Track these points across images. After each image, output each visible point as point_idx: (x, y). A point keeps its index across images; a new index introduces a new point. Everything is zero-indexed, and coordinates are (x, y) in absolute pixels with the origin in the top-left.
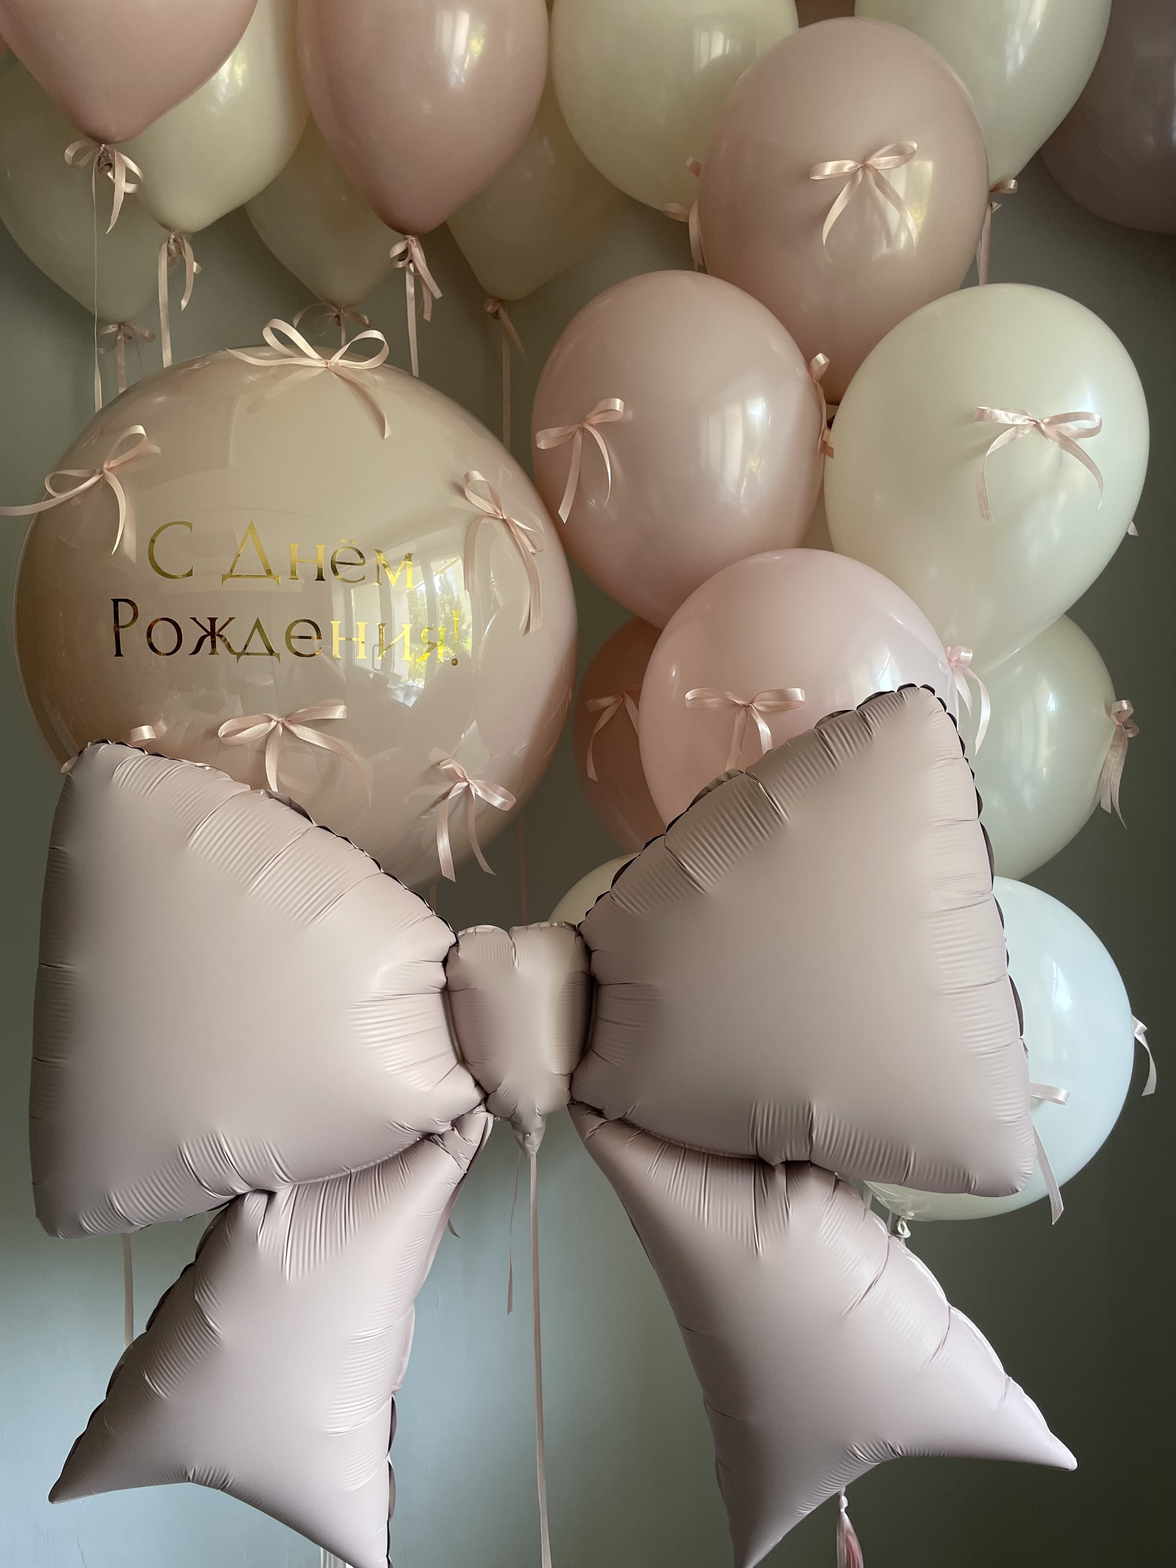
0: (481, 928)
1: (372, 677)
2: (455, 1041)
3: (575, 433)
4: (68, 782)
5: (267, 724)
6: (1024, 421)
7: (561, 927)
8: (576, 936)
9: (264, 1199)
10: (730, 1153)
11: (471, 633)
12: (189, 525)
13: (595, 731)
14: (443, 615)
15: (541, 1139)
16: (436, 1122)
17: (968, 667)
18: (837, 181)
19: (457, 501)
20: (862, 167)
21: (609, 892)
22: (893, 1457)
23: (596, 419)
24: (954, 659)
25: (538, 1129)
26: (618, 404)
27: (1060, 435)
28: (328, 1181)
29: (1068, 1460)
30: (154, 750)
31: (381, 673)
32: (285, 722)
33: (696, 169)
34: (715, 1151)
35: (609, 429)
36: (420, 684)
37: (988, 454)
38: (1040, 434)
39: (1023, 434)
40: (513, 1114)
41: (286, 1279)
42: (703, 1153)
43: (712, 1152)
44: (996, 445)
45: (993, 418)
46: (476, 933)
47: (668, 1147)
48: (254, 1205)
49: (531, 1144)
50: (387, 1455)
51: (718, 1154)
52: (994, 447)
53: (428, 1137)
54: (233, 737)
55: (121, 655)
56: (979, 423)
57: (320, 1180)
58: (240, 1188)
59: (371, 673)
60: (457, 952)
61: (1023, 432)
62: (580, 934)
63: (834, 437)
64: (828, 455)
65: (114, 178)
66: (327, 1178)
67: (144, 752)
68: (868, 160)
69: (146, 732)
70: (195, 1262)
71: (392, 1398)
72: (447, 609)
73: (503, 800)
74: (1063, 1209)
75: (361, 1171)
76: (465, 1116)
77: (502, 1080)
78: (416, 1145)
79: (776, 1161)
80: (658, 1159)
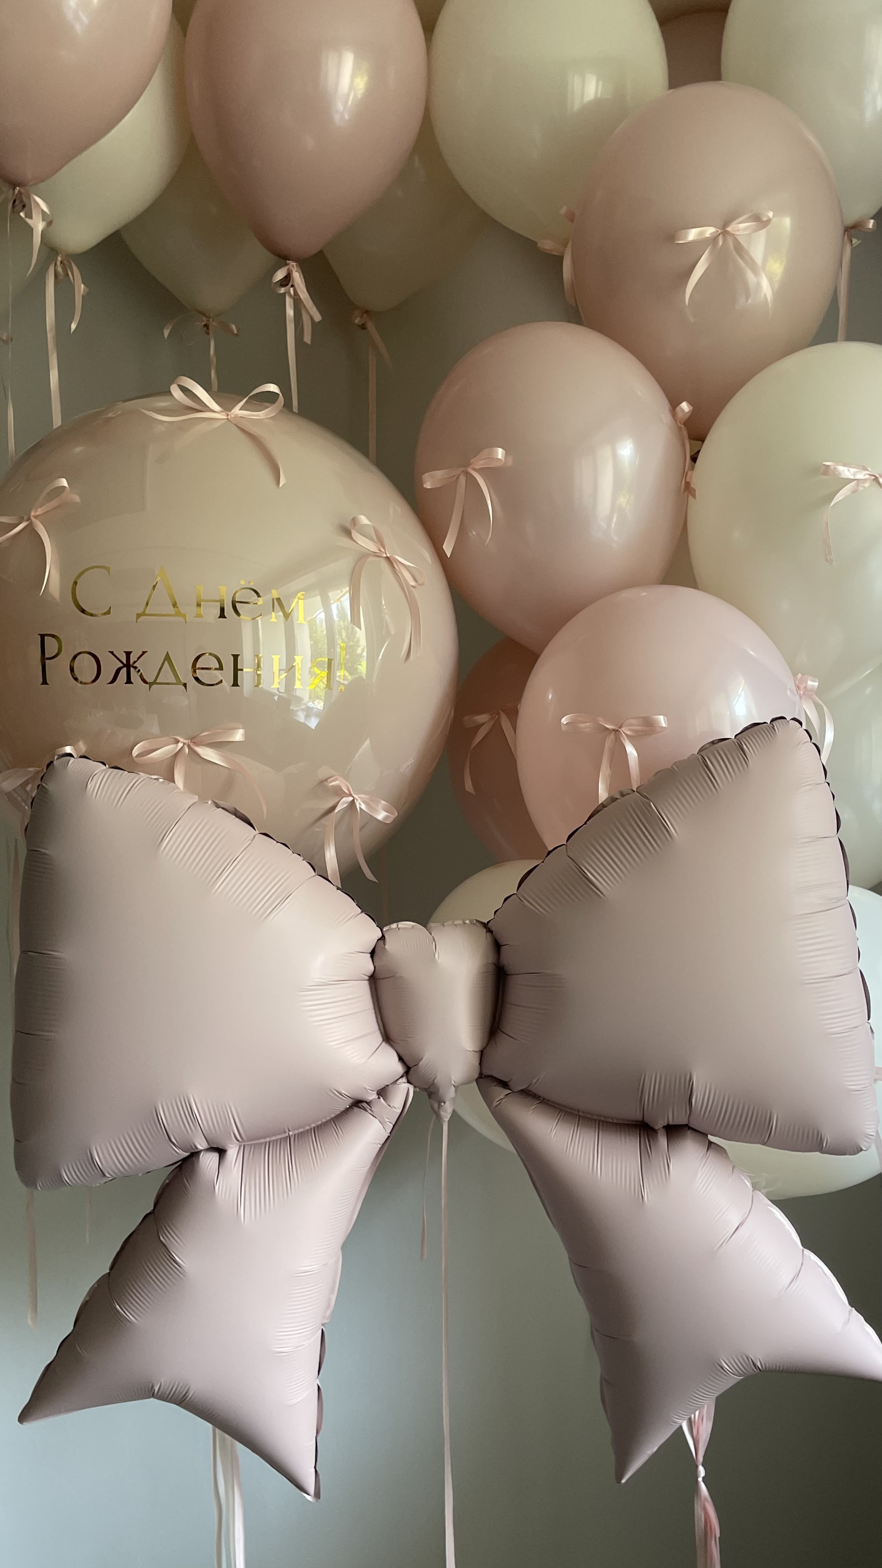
0: (403, 925)
1: (277, 700)
2: (380, 1020)
3: (459, 476)
5: (175, 745)
6: (865, 475)
7: (471, 924)
8: (486, 932)
9: (216, 1155)
10: (617, 1119)
11: (366, 656)
12: (107, 568)
15: (452, 1108)
16: (367, 1090)
17: (815, 694)
18: (699, 245)
19: (343, 541)
20: (722, 233)
21: (515, 894)
22: (755, 1371)
23: (479, 464)
24: (802, 687)
25: (451, 1098)
26: (500, 453)
28: (271, 1141)
31: (285, 695)
32: (190, 743)
33: (571, 217)
34: (604, 1114)
35: (492, 473)
37: (832, 504)
40: (431, 1085)
41: (241, 1222)
42: (595, 1119)
43: (601, 1116)
44: (838, 497)
45: (837, 473)
46: (398, 928)
47: (563, 1111)
48: (209, 1161)
49: (445, 1112)
50: (317, 1378)
51: (606, 1117)
52: (837, 499)
53: (356, 1105)
54: (145, 756)
55: (48, 684)
56: (825, 478)
57: (263, 1140)
58: (201, 1145)
59: (275, 696)
60: (384, 944)
61: (863, 485)
62: (490, 931)
63: (696, 477)
64: (691, 495)
66: (268, 1139)
67: (106, 765)
68: (728, 227)
70: (154, 1210)
71: (322, 1329)
72: (344, 634)
73: (386, 813)
75: (298, 1134)
76: (390, 1086)
77: (424, 1056)
78: (347, 1111)
79: (659, 1124)
80: (557, 1124)
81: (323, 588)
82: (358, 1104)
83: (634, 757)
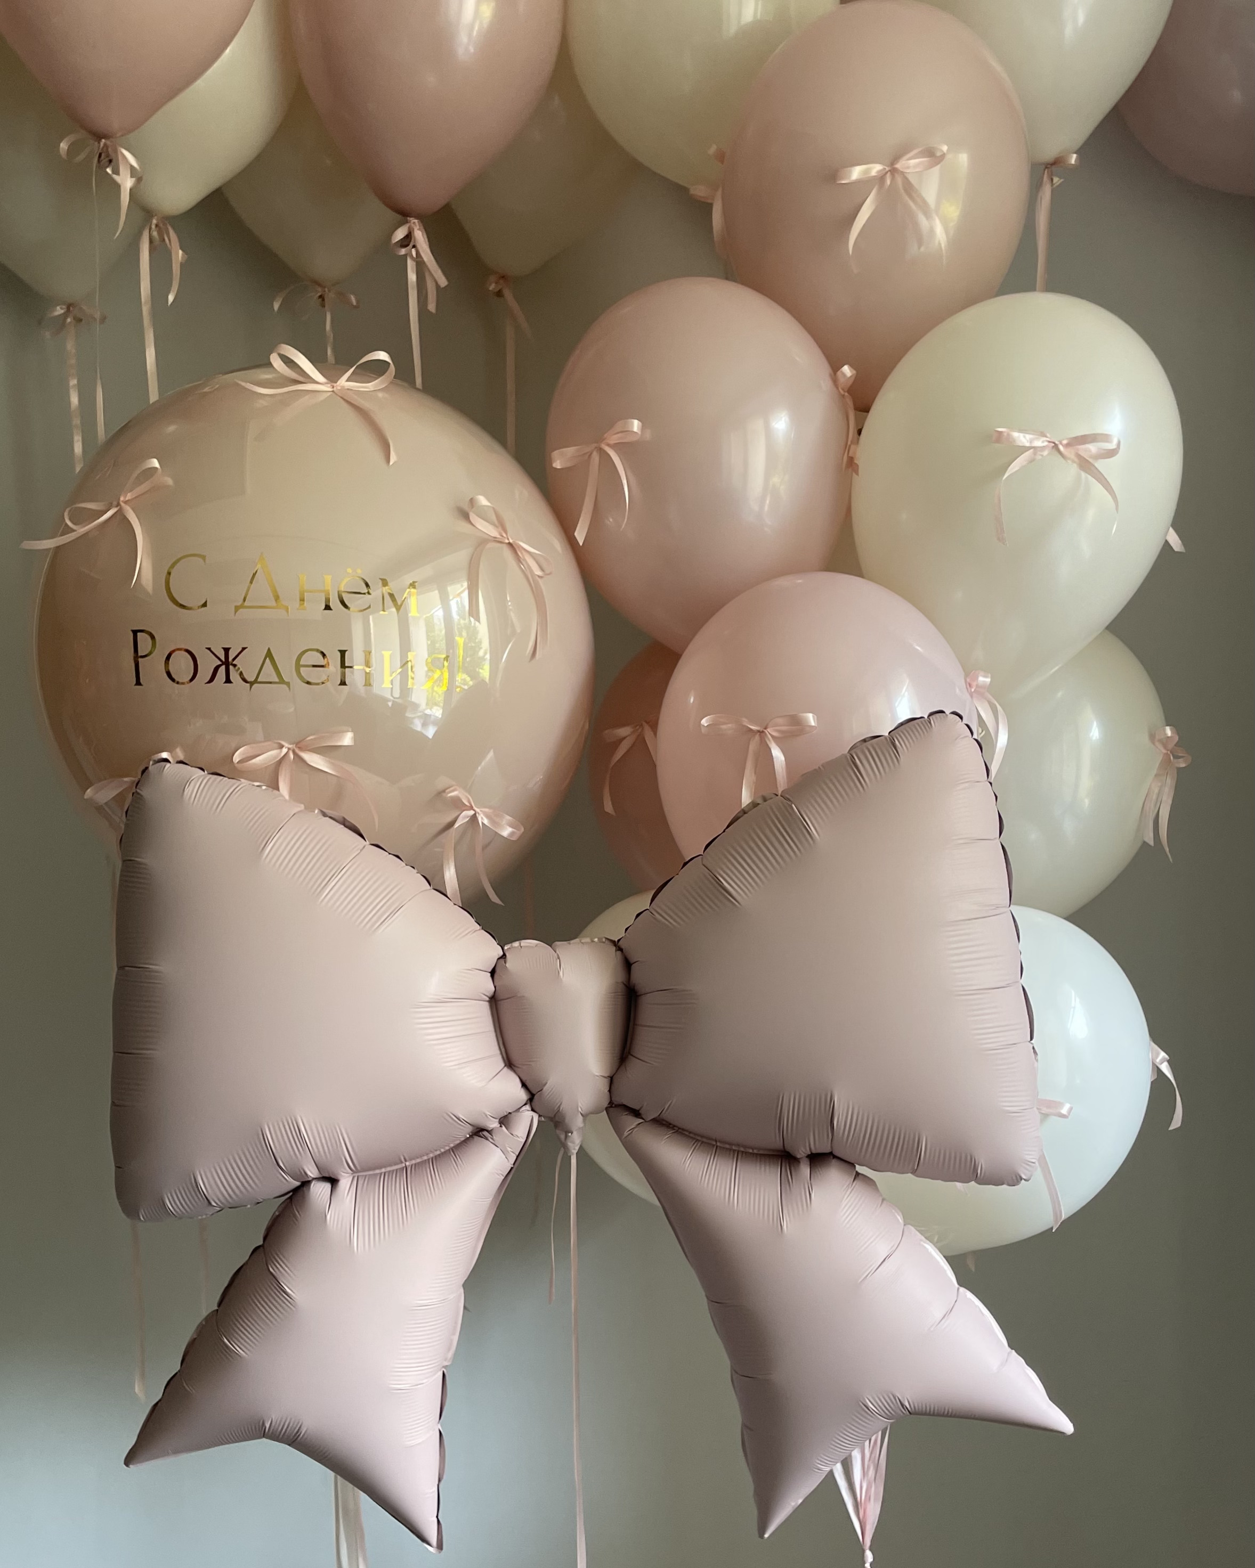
0: (525, 943)
1: (391, 706)
2: (502, 1044)
3: (591, 453)
5: (279, 750)
6: (1042, 442)
7: (600, 942)
8: (616, 950)
9: (328, 1185)
10: (760, 1149)
12: (204, 557)
13: (612, 763)
16: (487, 1118)
17: (988, 692)
18: (865, 185)
19: (461, 527)
20: (890, 171)
21: (647, 910)
23: (614, 440)
24: (972, 685)
25: (580, 1128)
26: (636, 425)
27: (1078, 456)
28: (385, 1173)
29: (1064, 1424)
31: (399, 701)
32: (295, 748)
33: (720, 157)
34: (745, 1146)
35: (627, 449)
36: (439, 712)
37: (1005, 477)
38: (1058, 455)
40: (557, 1114)
41: (354, 1253)
42: (734, 1149)
43: (742, 1148)
44: (1012, 469)
45: (1011, 440)
47: (701, 1144)
48: (321, 1190)
49: (572, 1143)
50: (438, 1423)
51: (746, 1149)
54: (247, 762)
55: (141, 685)
56: (999, 445)
57: (378, 1171)
58: (310, 1172)
60: (505, 962)
61: (1041, 454)
62: (619, 949)
63: (862, 450)
64: (854, 472)
66: (384, 1170)
67: (204, 772)
68: (896, 163)
70: (263, 1243)
71: (443, 1371)
73: (511, 829)
75: (416, 1164)
76: (513, 1114)
77: (547, 1081)
79: (801, 1152)
80: (692, 1153)
81: (441, 581)
82: (479, 1132)
83: (781, 761)
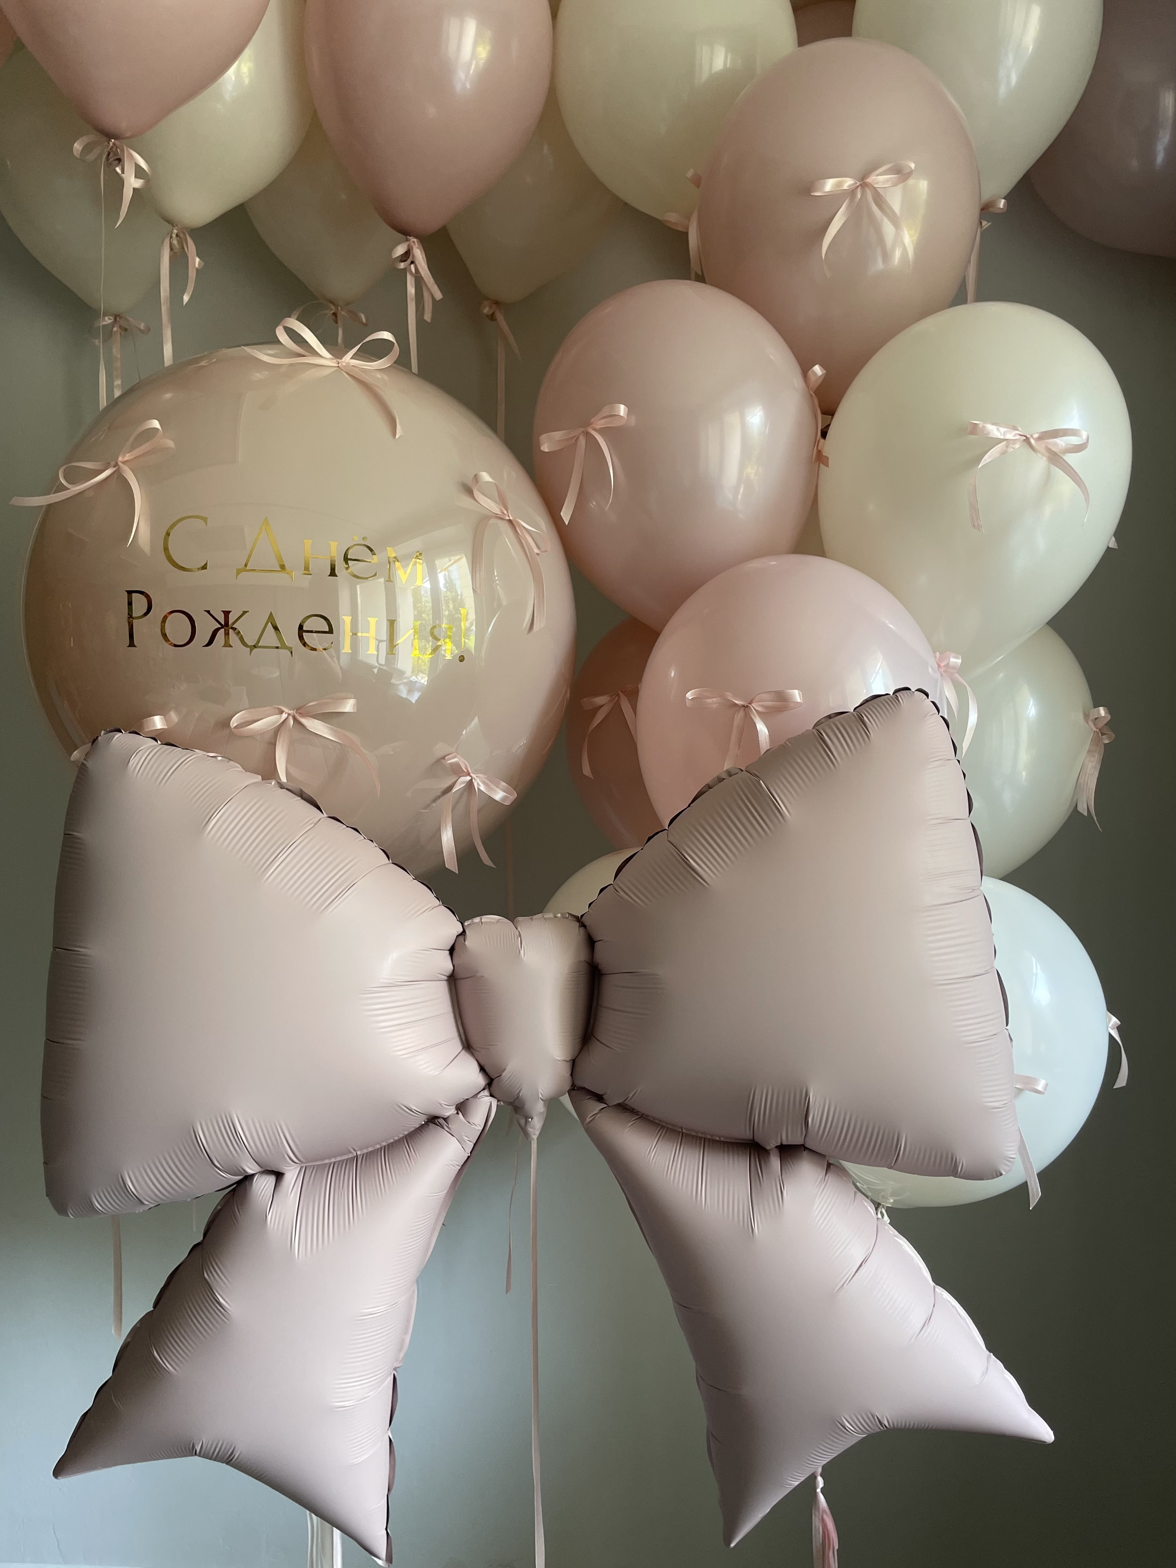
0: (487, 918)
1: (376, 673)
2: (461, 1028)
3: (578, 437)
4: (82, 770)
5: (278, 716)
6: (1015, 435)
7: (564, 918)
8: (579, 927)
9: (272, 1179)
10: (726, 1138)
11: (474, 629)
12: (205, 520)
13: (591, 728)
14: (447, 612)
15: (542, 1123)
16: (442, 1106)
17: (958, 673)
18: (836, 199)
19: (465, 501)
20: (861, 185)
21: (611, 884)
22: (881, 1429)
23: (600, 424)
24: (942, 664)
25: (541, 1113)
26: (622, 410)
27: (1049, 450)
28: (334, 1163)
29: (1044, 1432)
30: (166, 739)
31: (385, 668)
32: (296, 714)
33: (697, 181)
34: (712, 1135)
35: (614, 434)
36: (423, 680)
37: (979, 467)
38: (1030, 449)
39: (1014, 448)
40: (516, 1099)
41: (294, 1258)
42: (700, 1137)
43: (709, 1137)
44: (987, 459)
45: (986, 432)
46: (482, 922)
47: (666, 1131)
48: (263, 1185)
49: (533, 1128)
50: (388, 1430)
51: (714, 1138)
52: (985, 460)
53: (433, 1120)
54: (245, 728)
55: (135, 646)
56: (972, 437)
57: (327, 1161)
58: (251, 1168)
60: (464, 940)
61: (1014, 446)
62: (583, 925)
63: (829, 446)
64: (823, 464)
65: (123, 172)
66: (333, 1160)
67: (157, 742)
68: (867, 178)
69: (158, 722)
70: (203, 1241)
71: (394, 1374)
73: (505, 794)
74: (1040, 1195)
75: (367, 1153)
77: (508, 1068)
78: (421, 1129)
79: (771, 1145)
80: (657, 1143)
83: (765, 735)
